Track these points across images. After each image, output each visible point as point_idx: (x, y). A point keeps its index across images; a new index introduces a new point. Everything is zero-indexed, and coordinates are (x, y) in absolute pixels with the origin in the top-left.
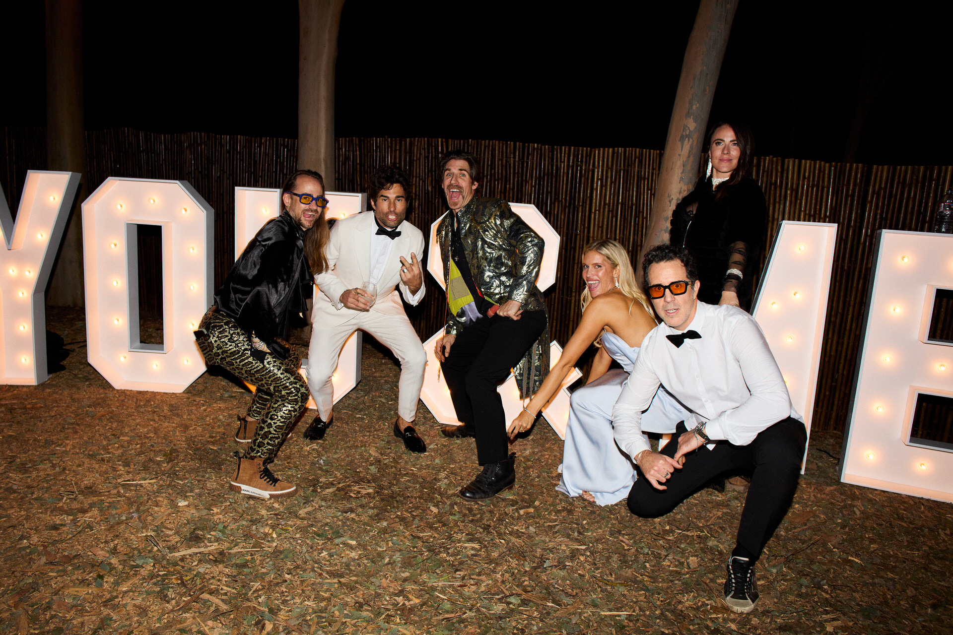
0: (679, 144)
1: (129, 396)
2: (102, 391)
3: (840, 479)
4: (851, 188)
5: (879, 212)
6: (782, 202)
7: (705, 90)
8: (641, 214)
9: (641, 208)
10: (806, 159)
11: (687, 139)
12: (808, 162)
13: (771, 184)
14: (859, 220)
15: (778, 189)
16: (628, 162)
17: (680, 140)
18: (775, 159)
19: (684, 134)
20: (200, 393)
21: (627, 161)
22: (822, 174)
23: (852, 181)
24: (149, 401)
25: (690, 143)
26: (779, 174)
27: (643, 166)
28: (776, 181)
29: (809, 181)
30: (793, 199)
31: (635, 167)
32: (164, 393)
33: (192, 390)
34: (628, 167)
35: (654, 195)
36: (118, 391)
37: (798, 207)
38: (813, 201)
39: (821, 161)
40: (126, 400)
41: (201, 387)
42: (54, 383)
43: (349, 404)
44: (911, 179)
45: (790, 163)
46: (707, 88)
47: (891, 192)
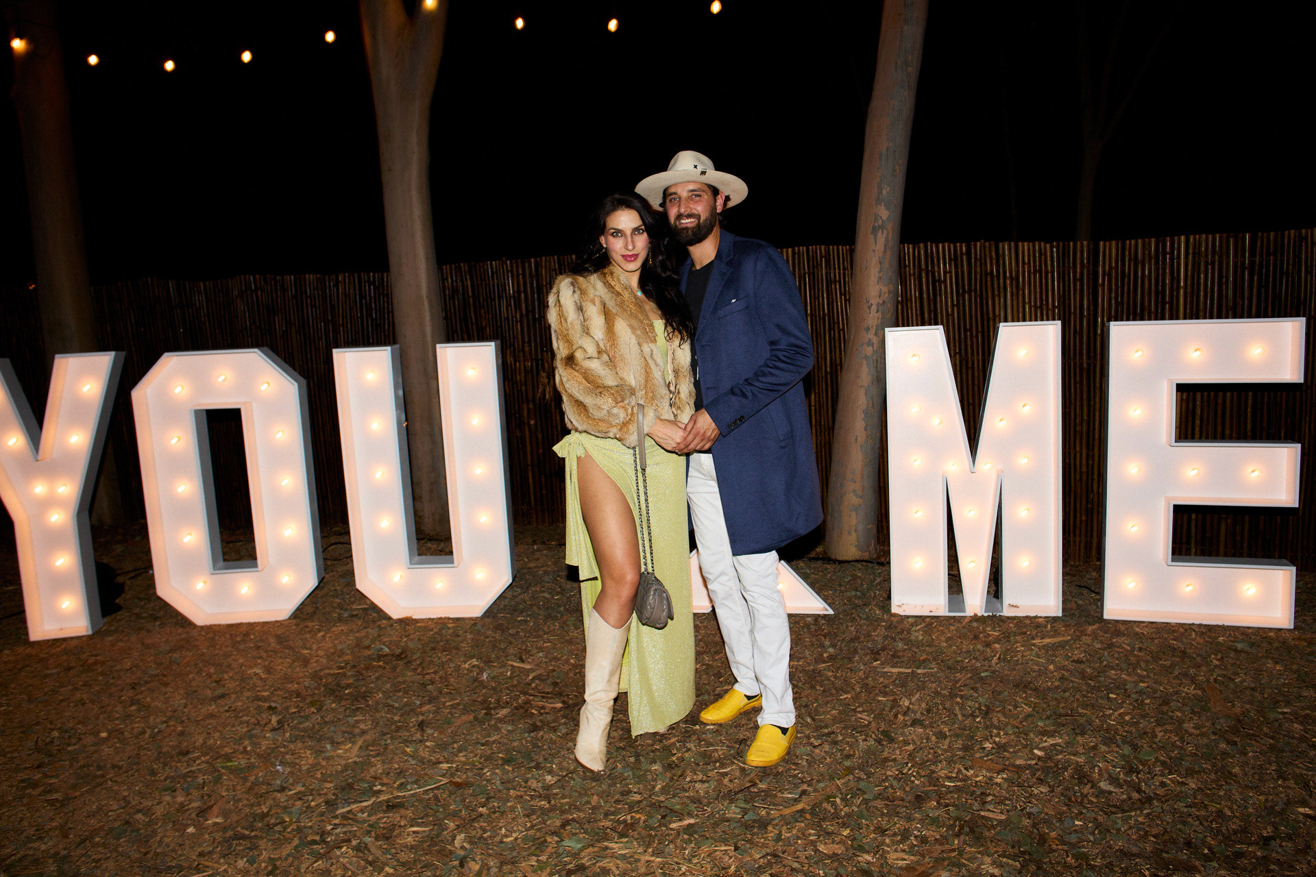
0: (872, 236)
1: (219, 632)
2: (180, 630)
3: (1102, 616)
4: (1078, 271)
5: (1113, 295)
6: (1002, 295)
7: (894, 170)
8: (836, 326)
9: (836, 319)
10: (1023, 241)
11: (880, 231)
12: (1026, 244)
13: (986, 274)
14: (1092, 308)
15: (995, 279)
16: (813, 262)
17: (872, 233)
18: (987, 244)
19: (876, 225)
20: (311, 616)
21: (811, 262)
22: (1043, 257)
23: (1078, 262)
24: (247, 635)
25: (885, 235)
26: (994, 261)
27: (832, 267)
28: (992, 270)
29: (1029, 266)
30: (1014, 289)
31: (822, 268)
32: (264, 623)
33: (300, 613)
34: (813, 269)
35: (849, 300)
36: (202, 627)
37: (1020, 298)
38: (1038, 290)
39: (1040, 241)
40: (217, 638)
41: (310, 609)
42: (113, 628)
43: (505, 606)
44: (1144, 254)
45: (1005, 247)
46: (897, 167)
47: (1123, 271)
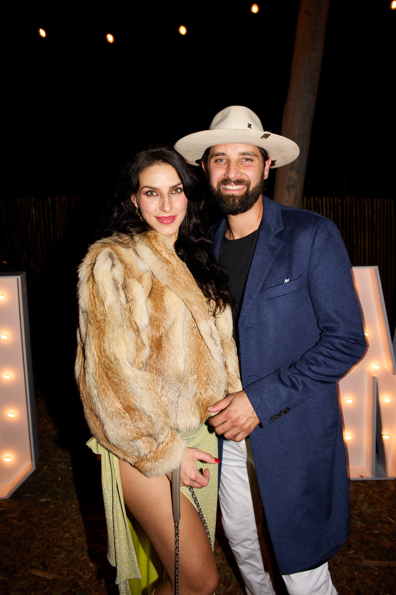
0: (286, 193)
7: (303, 148)
11: (292, 188)
17: (287, 189)
18: (354, 199)
19: (290, 184)
25: (295, 191)
